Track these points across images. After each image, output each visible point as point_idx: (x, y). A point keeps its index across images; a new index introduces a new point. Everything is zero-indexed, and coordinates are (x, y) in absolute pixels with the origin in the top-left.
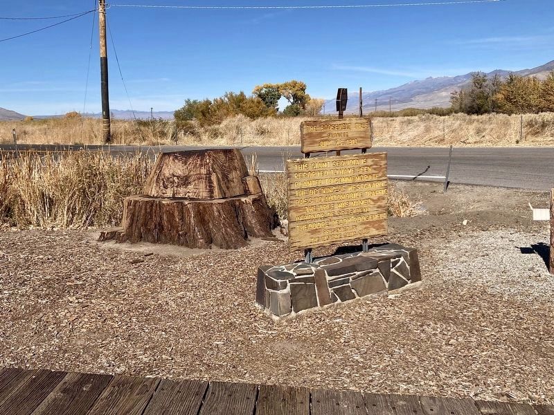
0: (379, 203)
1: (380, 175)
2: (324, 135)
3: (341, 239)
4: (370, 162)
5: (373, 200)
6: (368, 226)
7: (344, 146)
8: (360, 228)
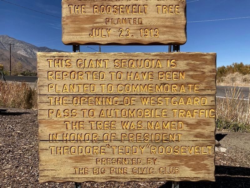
0: (198, 130)
1: (202, 86)
2: (98, 20)
3: (126, 176)
4: (182, 65)
5: (187, 124)
6: (176, 162)
7: (135, 37)
8: (161, 163)
